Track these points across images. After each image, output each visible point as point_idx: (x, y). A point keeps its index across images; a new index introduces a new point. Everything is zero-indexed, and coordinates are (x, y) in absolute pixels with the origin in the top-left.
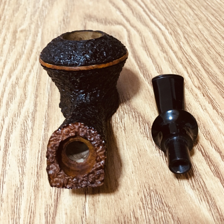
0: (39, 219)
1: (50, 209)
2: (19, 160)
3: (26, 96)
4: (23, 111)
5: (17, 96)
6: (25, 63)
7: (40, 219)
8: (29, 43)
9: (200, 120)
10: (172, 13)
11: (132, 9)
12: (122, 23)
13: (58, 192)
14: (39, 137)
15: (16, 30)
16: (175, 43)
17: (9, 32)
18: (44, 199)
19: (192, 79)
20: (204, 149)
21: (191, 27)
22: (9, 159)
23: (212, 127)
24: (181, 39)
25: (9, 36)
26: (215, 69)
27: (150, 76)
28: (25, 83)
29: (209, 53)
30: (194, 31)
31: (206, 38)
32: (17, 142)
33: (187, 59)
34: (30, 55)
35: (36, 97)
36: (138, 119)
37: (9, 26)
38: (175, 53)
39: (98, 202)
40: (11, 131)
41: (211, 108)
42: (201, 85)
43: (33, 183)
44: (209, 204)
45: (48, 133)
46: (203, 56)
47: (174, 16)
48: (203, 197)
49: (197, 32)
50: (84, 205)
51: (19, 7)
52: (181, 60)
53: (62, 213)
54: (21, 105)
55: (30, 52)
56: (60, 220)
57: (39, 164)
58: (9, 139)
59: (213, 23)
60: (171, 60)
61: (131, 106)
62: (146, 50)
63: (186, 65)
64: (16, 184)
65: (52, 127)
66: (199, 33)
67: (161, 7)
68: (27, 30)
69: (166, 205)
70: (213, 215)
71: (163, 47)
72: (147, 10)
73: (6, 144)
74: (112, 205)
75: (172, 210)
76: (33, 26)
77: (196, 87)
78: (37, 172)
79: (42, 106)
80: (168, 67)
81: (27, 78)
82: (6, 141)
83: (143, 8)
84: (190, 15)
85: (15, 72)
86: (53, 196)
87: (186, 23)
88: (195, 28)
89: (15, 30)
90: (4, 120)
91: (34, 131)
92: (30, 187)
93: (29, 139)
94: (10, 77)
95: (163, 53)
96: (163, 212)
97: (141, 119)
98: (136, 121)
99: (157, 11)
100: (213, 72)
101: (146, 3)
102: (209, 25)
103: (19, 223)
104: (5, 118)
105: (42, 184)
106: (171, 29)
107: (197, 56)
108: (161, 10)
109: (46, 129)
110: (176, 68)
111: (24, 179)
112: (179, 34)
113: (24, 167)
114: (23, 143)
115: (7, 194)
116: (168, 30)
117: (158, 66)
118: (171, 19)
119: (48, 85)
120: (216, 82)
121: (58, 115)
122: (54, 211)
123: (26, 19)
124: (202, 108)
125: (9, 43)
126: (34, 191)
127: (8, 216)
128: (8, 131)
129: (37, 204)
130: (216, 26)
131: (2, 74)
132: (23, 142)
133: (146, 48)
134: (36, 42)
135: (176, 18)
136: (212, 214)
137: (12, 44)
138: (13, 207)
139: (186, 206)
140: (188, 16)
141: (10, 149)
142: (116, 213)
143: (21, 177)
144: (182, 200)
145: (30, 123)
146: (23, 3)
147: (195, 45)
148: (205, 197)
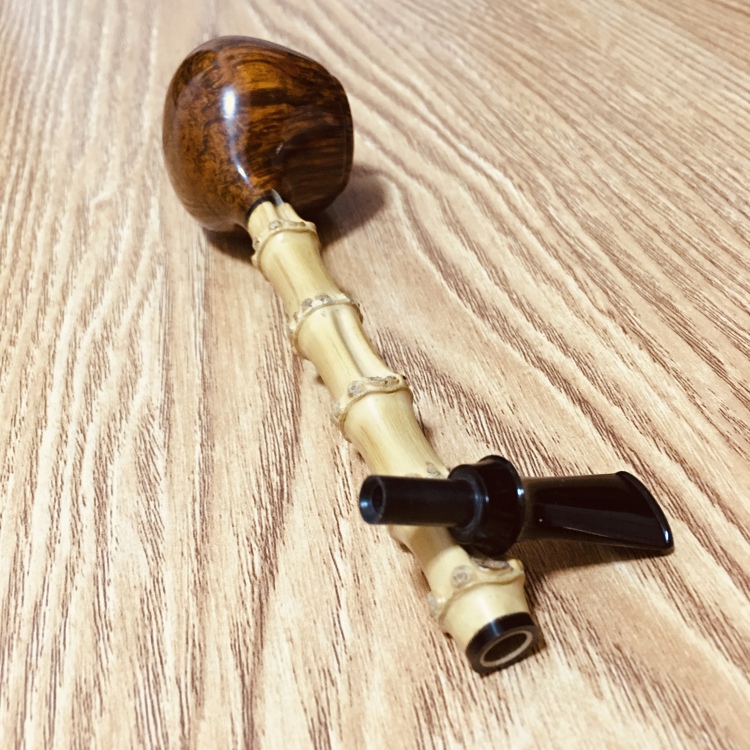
0: (217, 659)
1: (244, 633)
2: (141, 526)
3: (139, 368)
4: (136, 405)
5: (111, 368)
6: (123, 286)
7: (221, 660)
8: (126, 234)
9: (622, 390)
10: (517, 137)
11: (405, 134)
12: (383, 168)
13: (260, 591)
14: (188, 464)
15: (84, 205)
16: (535, 209)
17: (64, 211)
18: (225, 612)
19: (589, 294)
20: (640, 456)
21: (572, 166)
22: (114, 523)
23: (656, 405)
24: (550, 198)
25: (67, 223)
26: (648, 267)
27: (476, 292)
28: (130, 335)
29: (628, 229)
30: (583, 177)
31: (617, 191)
32: (128, 481)
33: (571, 246)
34: (135, 265)
35: (167, 367)
36: (455, 401)
37: (62, 195)
38: (537, 233)
39: (373, 605)
40: (108, 455)
41: (649, 359)
42: (615, 306)
43: (187, 575)
44: (666, 584)
45: (214, 454)
46: (612, 236)
47: (523, 144)
48: (650, 570)
49: (591, 180)
50: (335, 616)
51: (83, 145)
52: (556, 250)
53: (278, 640)
54: (125, 390)
55: (134, 259)
56: (275, 657)
57: (199, 531)
58: (105, 475)
59: (630, 154)
60: (528, 251)
61: (433, 372)
62: (457, 233)
63: (569, 262)
64: (141, 584)
65: (223, 438)
66: (596, 181)
67: (485, 124)
68: (117, 202)
69: (555, 596)
70: (679, 609)
71: (504, 222)
72: (448, 134)
73: (98, 491)
74: (411, 608)
75: (571, 605)
76: (132, 192)
77: (601, 311)
78: (197, 550)
79: (186, 388)
80: (523, 269)
81: (133, 324)
82: (99, 482)
83: (436, 128)
84: (566, 137)
85: (96, 311)
86: (248, 604)
87: (558, 159)
88: (584, 169)
89: (81, 203)
90: (83, 431)
91: (172, 451)
92: (181, 586)
93: (162, 471)
94: (85, 324)
95: (504, 237)
96: (549, 611)
97: (463, 400)
98: (452, 406)
99: (475, 135)
100: (642, 273)
101: (444, 116)
102: (620, 161)
103: (163, 674)
104: (85, 425)
105: (214, 577)
106: (519, 176)
107: (597, 238)
108: (487, 131)
109: (205, 443)
110: (544, 270)
111: (163, 569)
112: (542, 187)
113: (159, 541)
114: (147, 484)
115: (118, 610)
116: (511, 178)
117: (494, 267)
118: (516, 152)
119: (196, 337)
120: (655, 296)
121: (235, 407)
122: (256, 638)
123: (109, 174)
124: (624, 362)
125: (70, 237)
126: (193, 594)
127: (131, 661)
128: (98, 457)
129: (208, 625)
130: (639, 160)
131: (60, 318)
132: (146, 481)
133: (457, 226)
134: (146, 231)
135: (529, 148)
136: (677, 606)
137: (78, 241)
138: (141, 638)
139: (606, 594)
140: (562, 141)
141: (113, 501)
142: (423, 626)
143: (153, 564)
144: (596, 581)
145: (159, 434)
146: (93, 134)
147: (587, 210)
148: (652, 568)
